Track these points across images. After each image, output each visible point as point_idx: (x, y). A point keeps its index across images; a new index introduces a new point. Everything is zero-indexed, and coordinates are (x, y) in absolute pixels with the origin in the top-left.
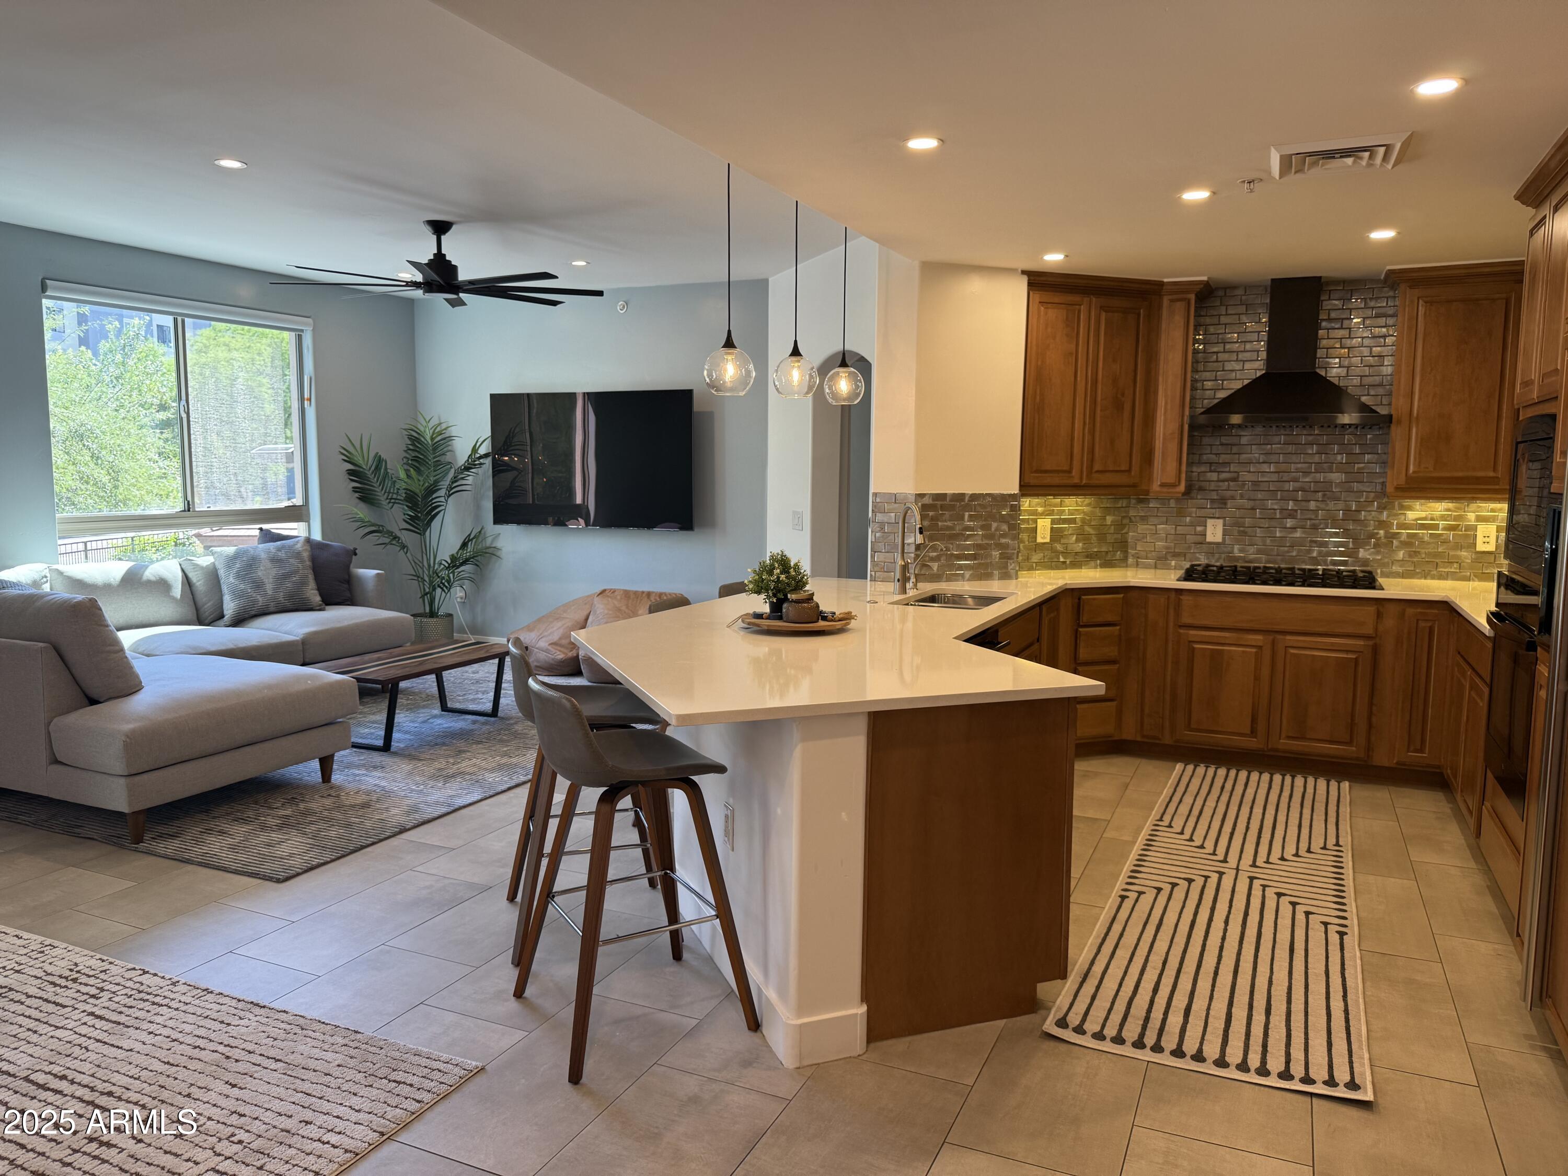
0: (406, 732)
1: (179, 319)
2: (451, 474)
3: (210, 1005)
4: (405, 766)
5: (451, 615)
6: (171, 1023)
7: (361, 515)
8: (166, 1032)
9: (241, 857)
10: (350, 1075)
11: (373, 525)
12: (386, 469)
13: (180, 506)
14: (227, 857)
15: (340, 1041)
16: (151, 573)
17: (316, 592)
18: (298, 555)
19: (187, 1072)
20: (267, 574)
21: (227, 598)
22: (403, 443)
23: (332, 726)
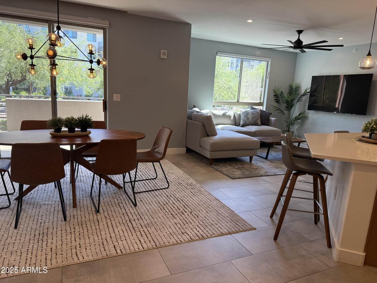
0: (273, 156)
1: (242, 59)
2: (299, 97)
3: (210, 197)
4: (269, 163)
5: (293, 132)
6: (202, 198)
7: (275, 105)
8: (201, 199)
9: (227, 172)
10: (228, 219)
11: (278, 108)
12: (283, 95)
13: (236, 101)
14: (225, 172)
15: (230, 212)
16: (227, 114)
17: (260, 122)
18: (258, 113)
19: (201, 207)
20: (250, 117)
21: (241, 121)
22: (288, 88)
23: (253, 150)
